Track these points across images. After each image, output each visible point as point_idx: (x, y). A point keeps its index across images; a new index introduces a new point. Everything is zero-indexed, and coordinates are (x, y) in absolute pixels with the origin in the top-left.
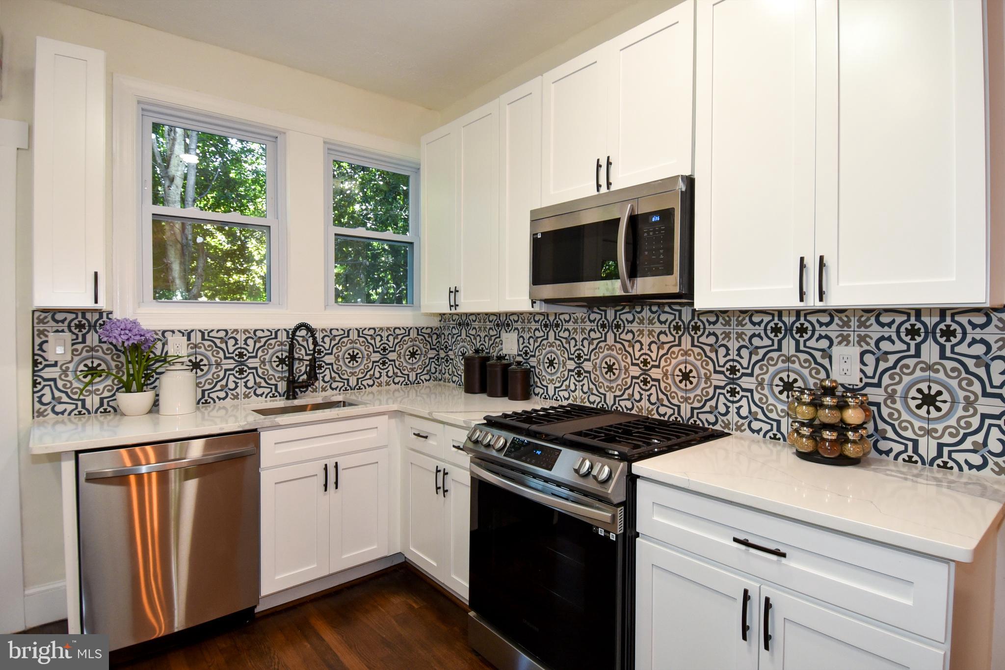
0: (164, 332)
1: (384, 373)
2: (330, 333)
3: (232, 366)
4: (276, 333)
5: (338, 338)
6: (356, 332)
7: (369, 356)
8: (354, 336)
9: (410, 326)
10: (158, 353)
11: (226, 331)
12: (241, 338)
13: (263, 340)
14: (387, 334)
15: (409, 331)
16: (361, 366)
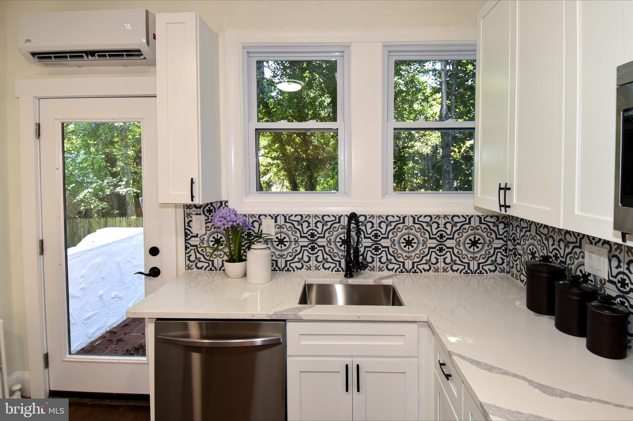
0: (260, 216)
1: (441, 259)
2: (386, 219)
3: (306, 244)
4: (340, 218)
5: (393, 224)
6: (411, 219)
7: (425, 243)
8: (409, 222)
9: (470, 214)
10: (256, 231)
11: (301, 216)
12: (312, 221)
13: (329, 224)
14: (444, 222)
15: (470, 219)
16: (417, 251)
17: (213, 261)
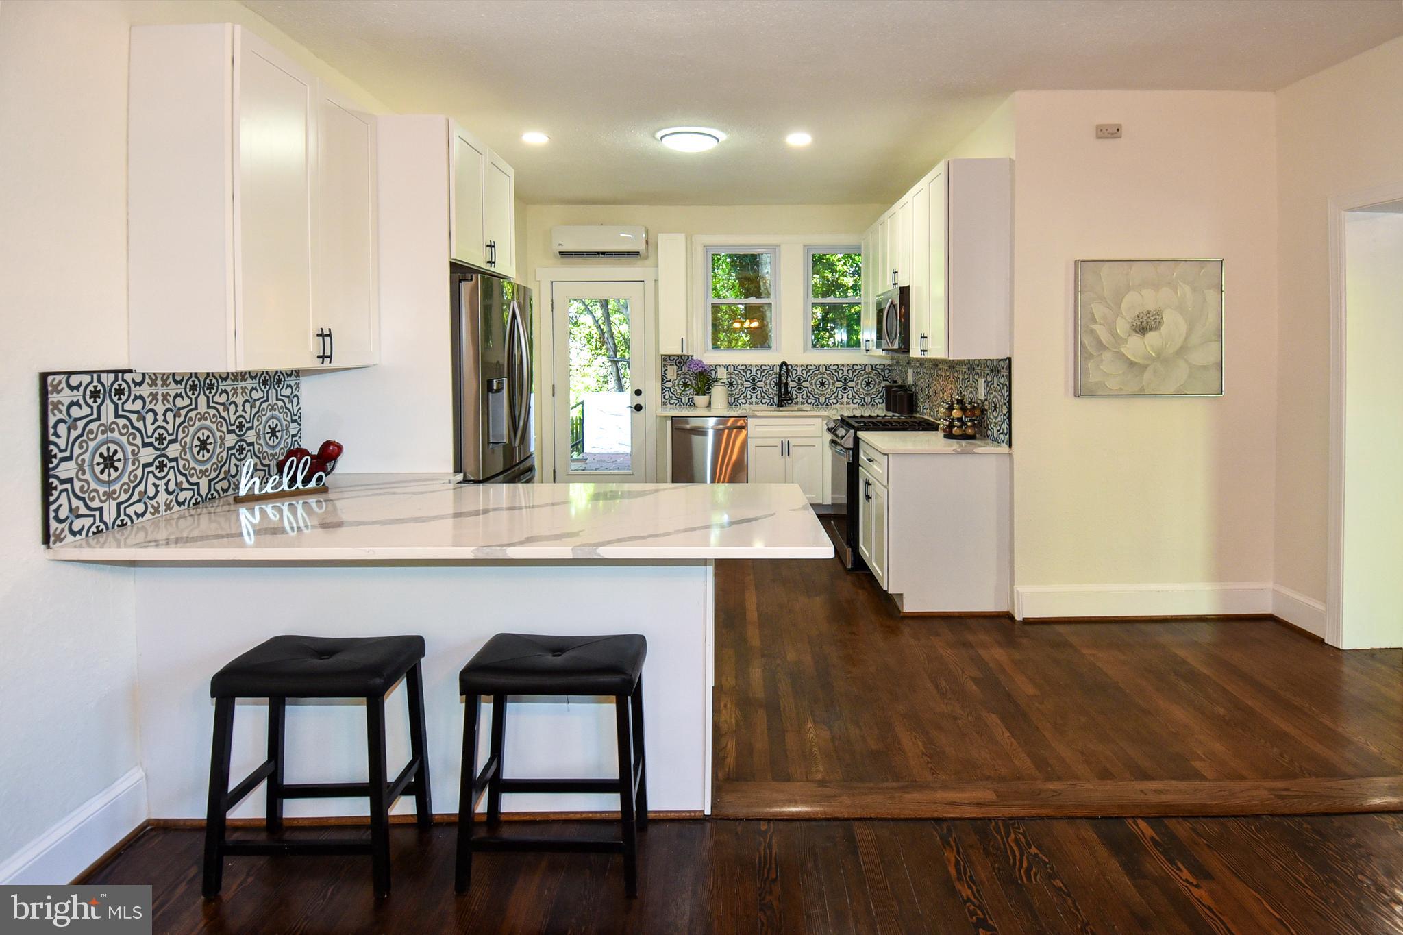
0: (716, 366)
1: (845, 395)
2: (806, 368)
3: (749, 386)
4: (773, 367)
5: (811, 371)
6: (825, 367)
7: (833, 384)
8: (823, 369)
9: (865, 363)
10: (713, 377)
11: (746, 366)
12: (754, 370)
13: (766, 371)
14: (847, 369)
15: (865, 367)
16: (828, 390)
17: (681, 399)
